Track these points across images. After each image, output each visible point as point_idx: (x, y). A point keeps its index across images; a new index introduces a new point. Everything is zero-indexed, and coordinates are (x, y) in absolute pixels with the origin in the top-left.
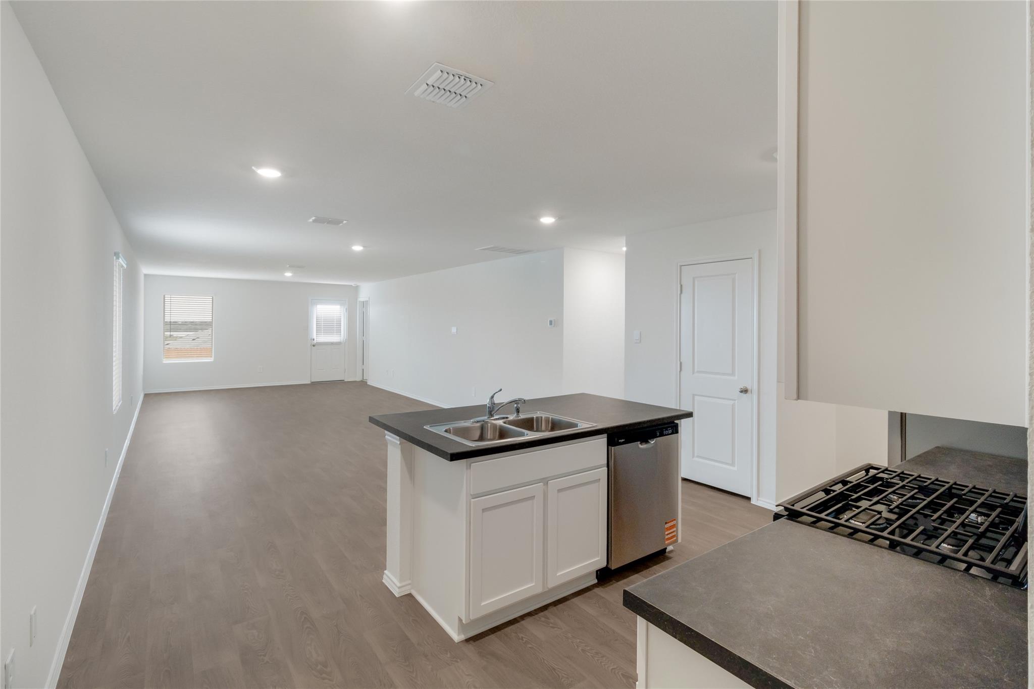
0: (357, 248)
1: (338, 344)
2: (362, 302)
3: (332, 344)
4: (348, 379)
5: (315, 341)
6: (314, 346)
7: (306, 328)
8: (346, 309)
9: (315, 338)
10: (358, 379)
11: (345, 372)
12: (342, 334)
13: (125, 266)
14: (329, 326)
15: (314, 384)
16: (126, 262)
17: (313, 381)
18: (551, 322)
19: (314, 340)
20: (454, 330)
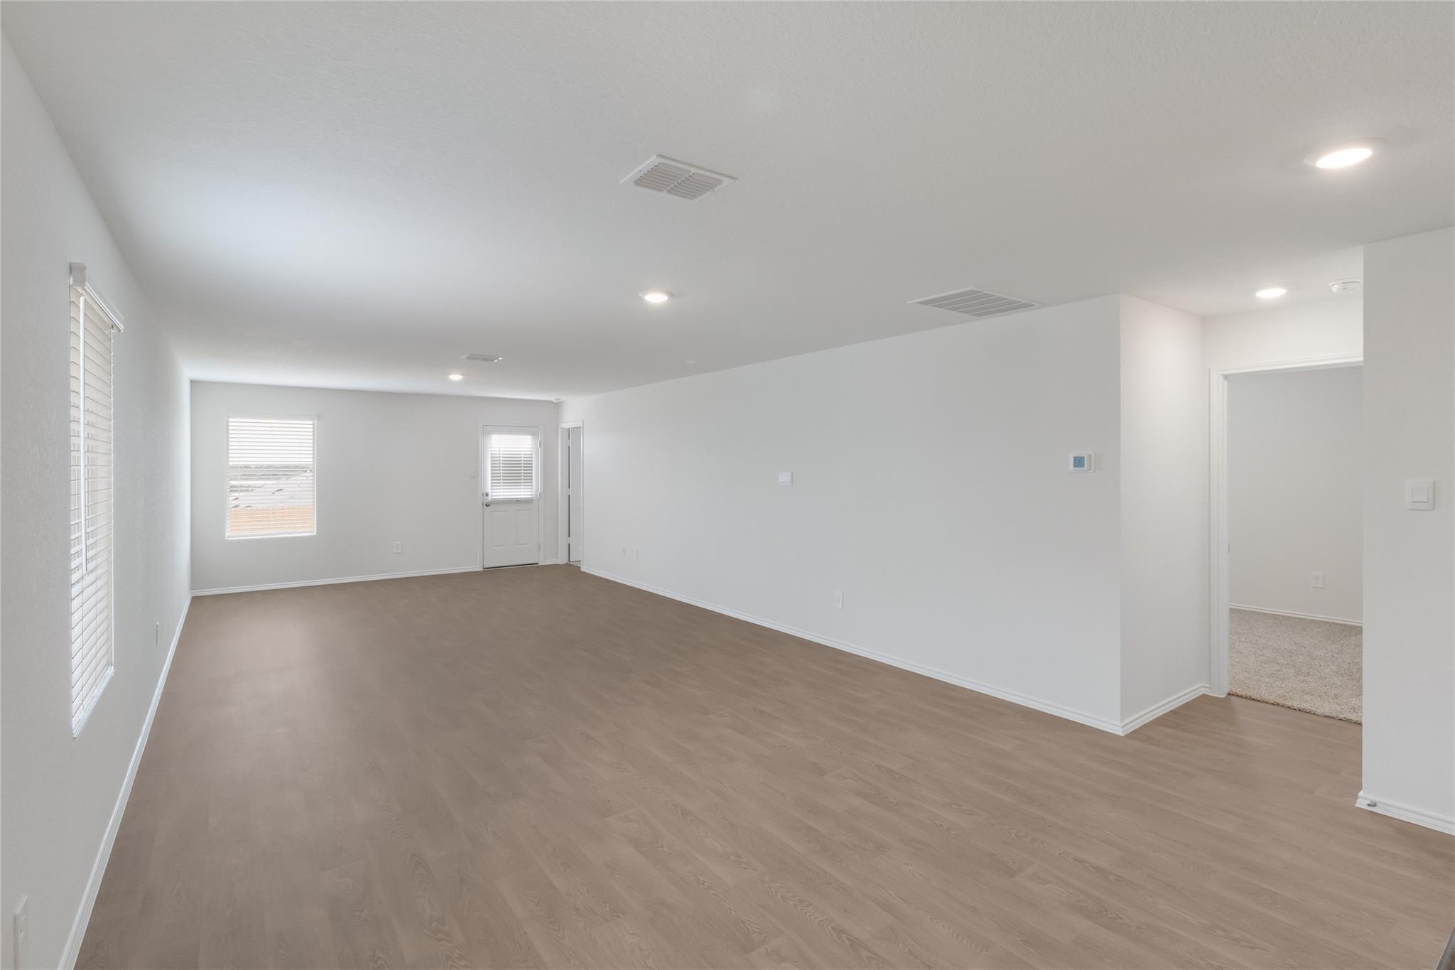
0: (656, 298)
1: (527, 501)
2: (566, 429)
3: (518, 501)
4: (543, 562)
5: (490, 498)
6: (487, 505)
7: (475, 476)
8: (540, 443)
9: (489, 491)
10: (562, 560)
11: (539, 550)
12: (533, 484)
13: (121, 327)
14: (514, 470)
15: (489, 571)
16: (123, 318)
17: (486, 566)
18: (1079, 462)
19: (487, 495)
20: (784, 477)
